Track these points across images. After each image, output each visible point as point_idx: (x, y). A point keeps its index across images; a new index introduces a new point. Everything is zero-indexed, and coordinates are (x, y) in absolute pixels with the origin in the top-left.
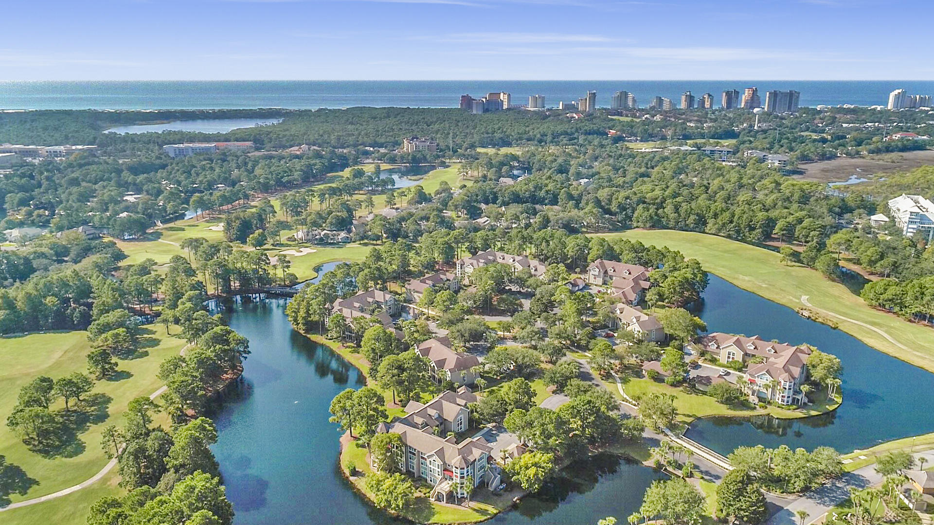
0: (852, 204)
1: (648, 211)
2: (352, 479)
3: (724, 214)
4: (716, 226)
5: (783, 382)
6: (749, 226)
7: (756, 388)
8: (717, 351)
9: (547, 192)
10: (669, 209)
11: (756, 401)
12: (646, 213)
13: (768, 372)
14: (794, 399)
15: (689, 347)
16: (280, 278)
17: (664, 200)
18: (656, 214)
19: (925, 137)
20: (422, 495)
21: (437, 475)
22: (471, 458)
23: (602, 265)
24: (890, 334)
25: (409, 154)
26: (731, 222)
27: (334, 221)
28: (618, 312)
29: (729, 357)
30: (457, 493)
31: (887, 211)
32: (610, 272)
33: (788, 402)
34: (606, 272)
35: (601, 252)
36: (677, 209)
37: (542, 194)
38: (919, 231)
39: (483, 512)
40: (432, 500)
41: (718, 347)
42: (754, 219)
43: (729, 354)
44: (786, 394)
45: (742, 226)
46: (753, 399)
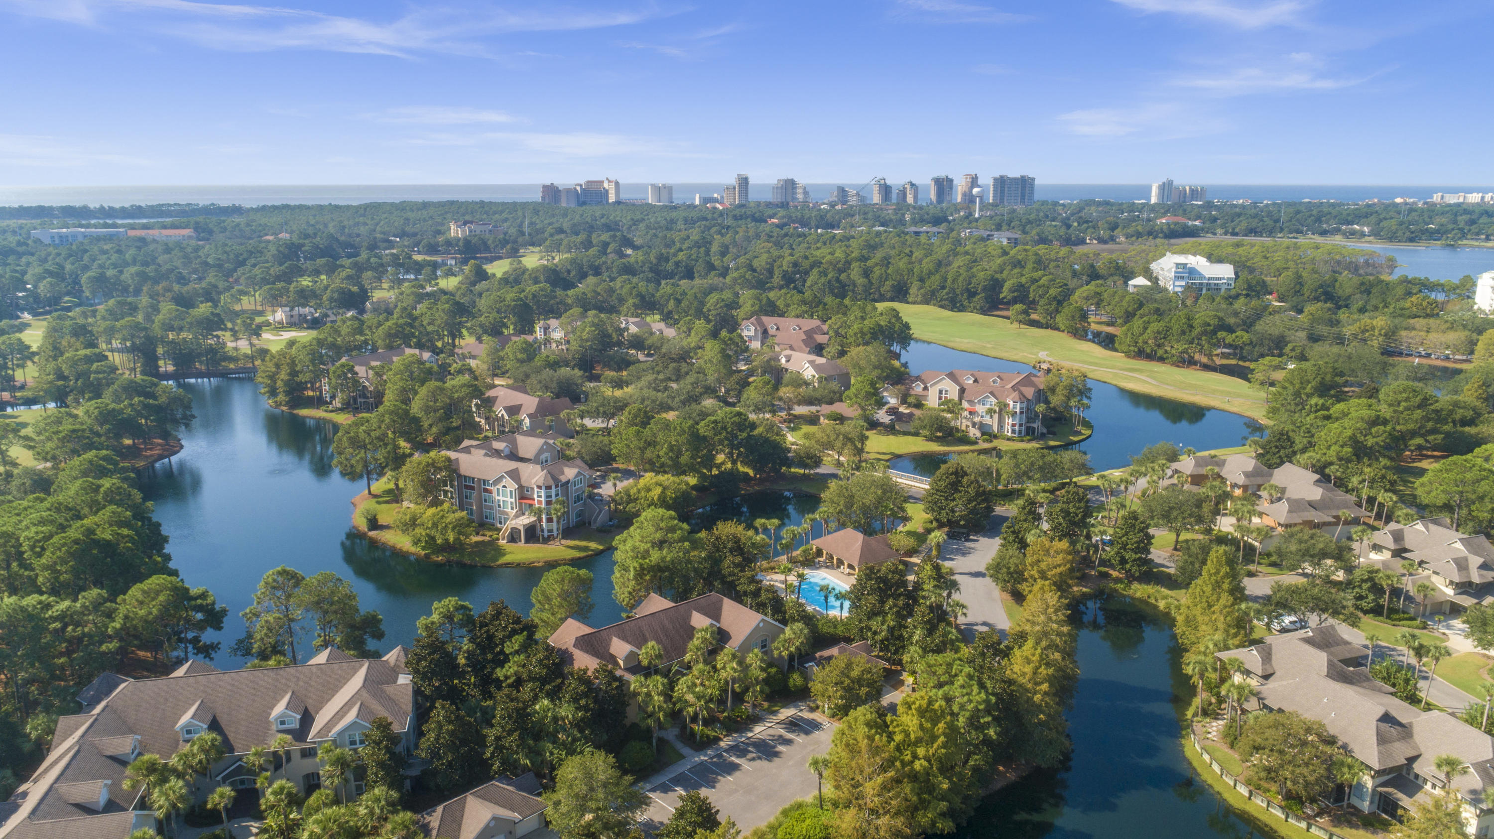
0: (1103, 272)
1: (826, 275)
2: (372, 534)
3: (933, 277)
4: (922, 291)
5: (1011, 403)
6: (968, 290)
7: (977, 419)
8: (925, 393)
9: (677, 264)
10: (855, 273)
11: (978, 435)
12: (823, 280)
13: (992, 393)
14: (1028, 428)
15: (885, 394)
16: (246, 356)
17: (848, 263)
18: (838, 280)
19: (1197, 223)
20: (487, 539)
21: (509, 510)
22: (563, 479)
23: (760, 323)
24: (1154, 378)
25: (459, 239)
26: (943, 288)
27: (336, 295)
28: (783, 361)
29: (940, 398)
30: (542, 531)
31: (1148, 273)
32: (772, 331)
33: (1020, 432)
34: (765, 332)
35: (757, 308)
36: (866, 273)
37: (670, 266)
38: (1188, 288)
39: (585, 549)
40: (503, 542)
41: (926, 388)
42: (974, 280)
43: (941, 392)
44: (1017, 422)
45: (958, 291)
46: (974, 433)
